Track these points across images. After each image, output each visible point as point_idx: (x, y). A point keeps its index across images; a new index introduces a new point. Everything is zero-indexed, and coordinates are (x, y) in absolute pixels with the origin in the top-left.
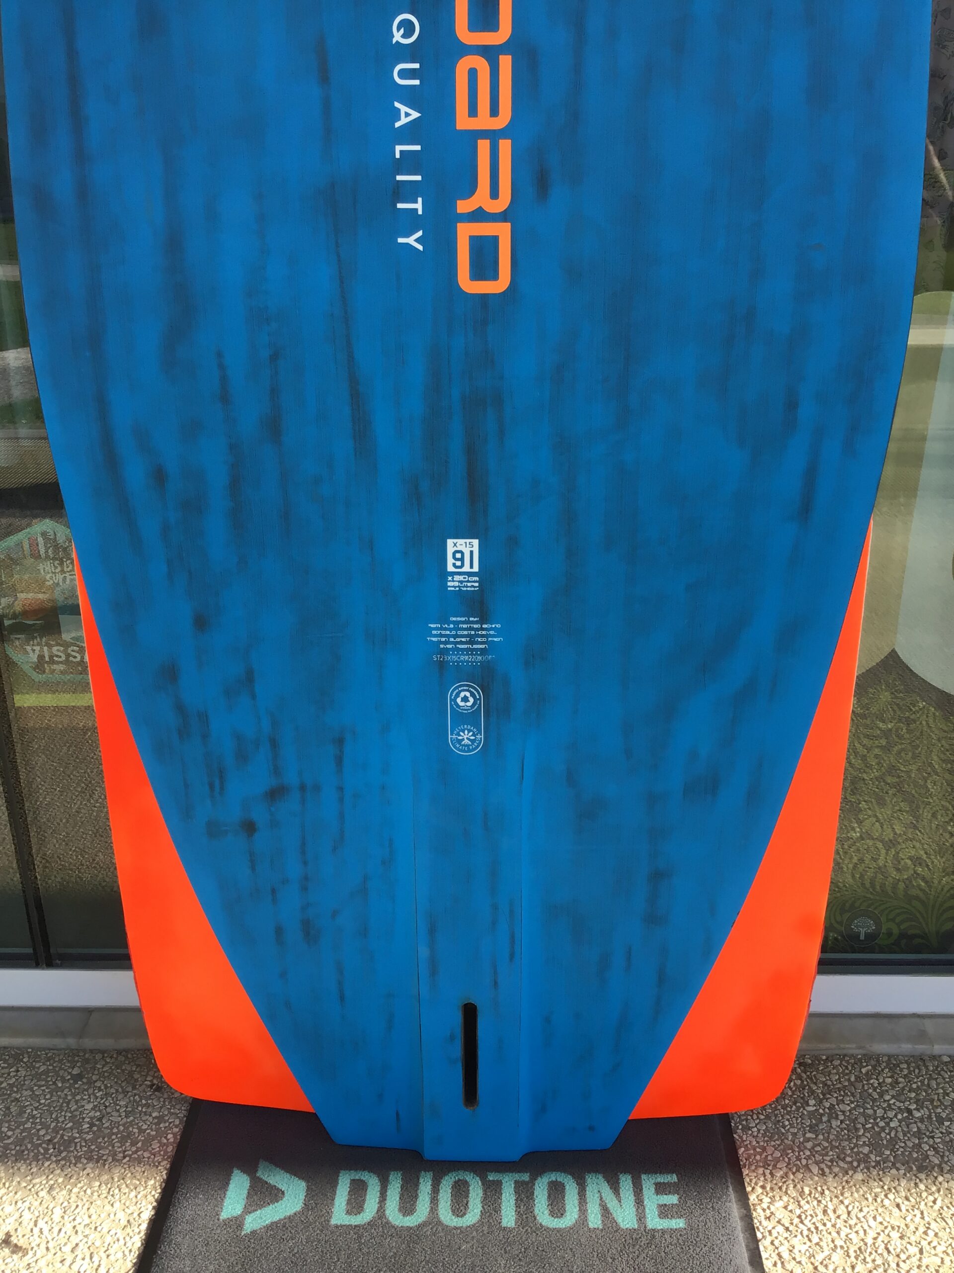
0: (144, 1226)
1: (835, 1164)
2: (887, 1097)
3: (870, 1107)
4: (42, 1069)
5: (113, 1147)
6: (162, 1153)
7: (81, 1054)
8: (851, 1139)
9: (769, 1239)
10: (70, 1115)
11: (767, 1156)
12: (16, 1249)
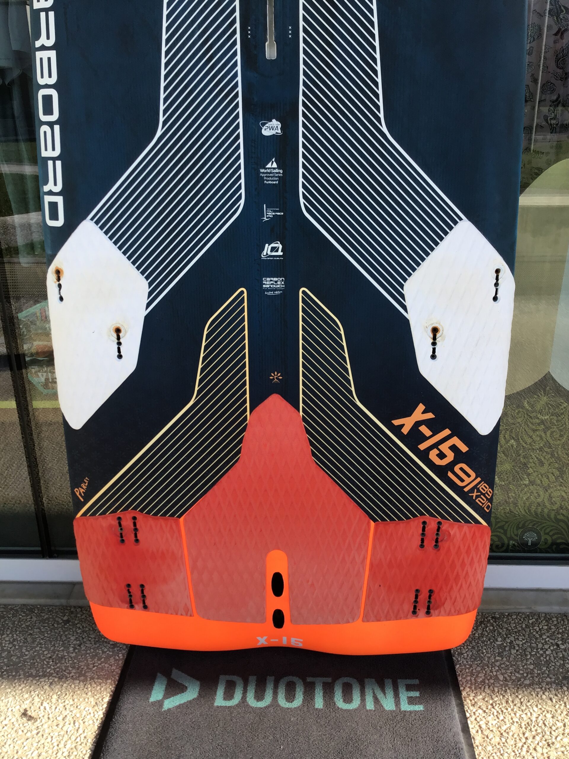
0: (105, 706)
1: (513, 674)
2: (544, 637)
3: (534, 642)
4: (46, 617)
6: (116, 665)
7: (69, 608)
8: (522, 661)
9: (474, 717)
10: (62, 643)
11: (472, 670)
12: (30, 718)
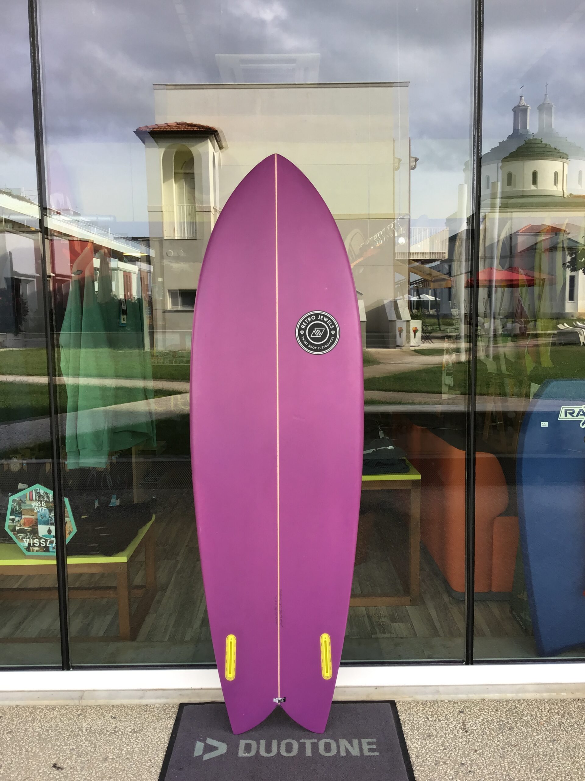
5: (96, 736)
12: (58, 768)
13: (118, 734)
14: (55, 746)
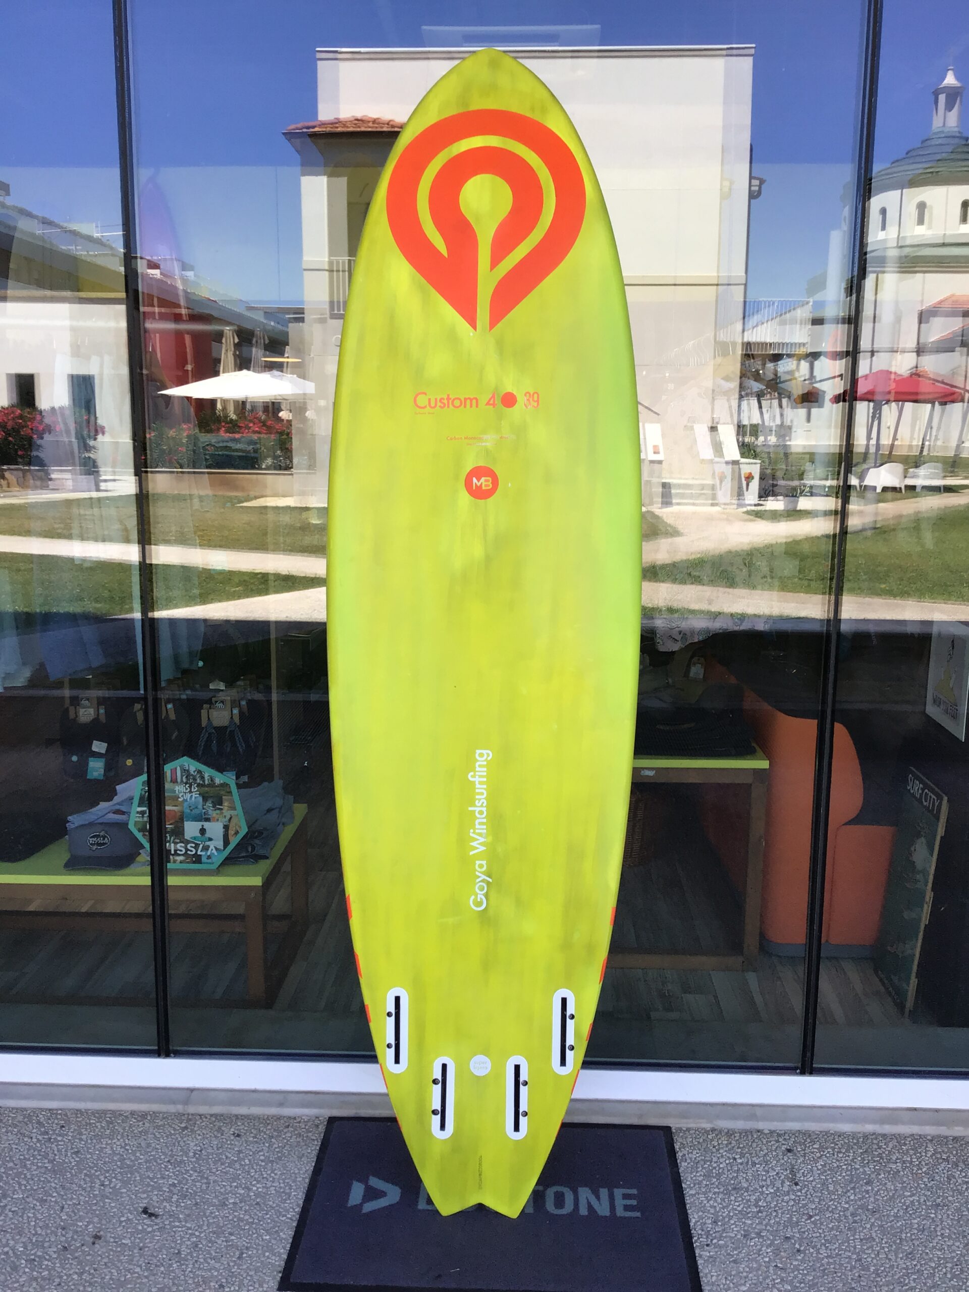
4: (160, 1123)
7: (186, 1116)
13: (243, 1163)
14: (145, 1178)
